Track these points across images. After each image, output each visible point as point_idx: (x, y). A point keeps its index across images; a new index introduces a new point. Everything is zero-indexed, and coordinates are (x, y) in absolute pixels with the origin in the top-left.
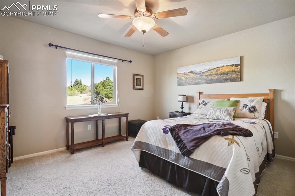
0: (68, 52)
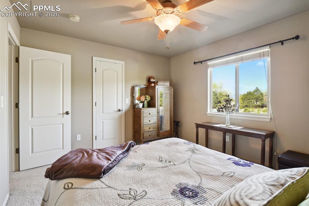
0: (209, 63)
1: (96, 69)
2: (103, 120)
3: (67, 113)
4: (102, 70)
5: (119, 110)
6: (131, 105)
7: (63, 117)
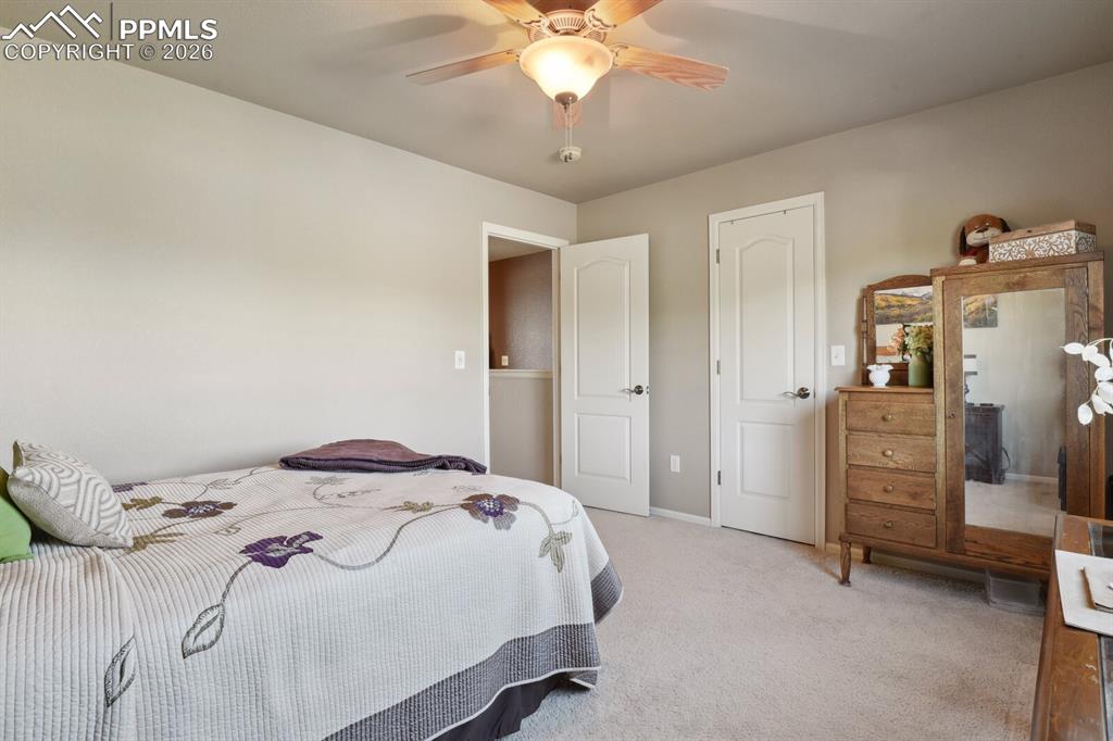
1: (718, 251)
2: (744, 424)
3: (639, 390)
4: (737, 250)
5: (803, 394)
6: (857, 372)
7: (630, 400)
